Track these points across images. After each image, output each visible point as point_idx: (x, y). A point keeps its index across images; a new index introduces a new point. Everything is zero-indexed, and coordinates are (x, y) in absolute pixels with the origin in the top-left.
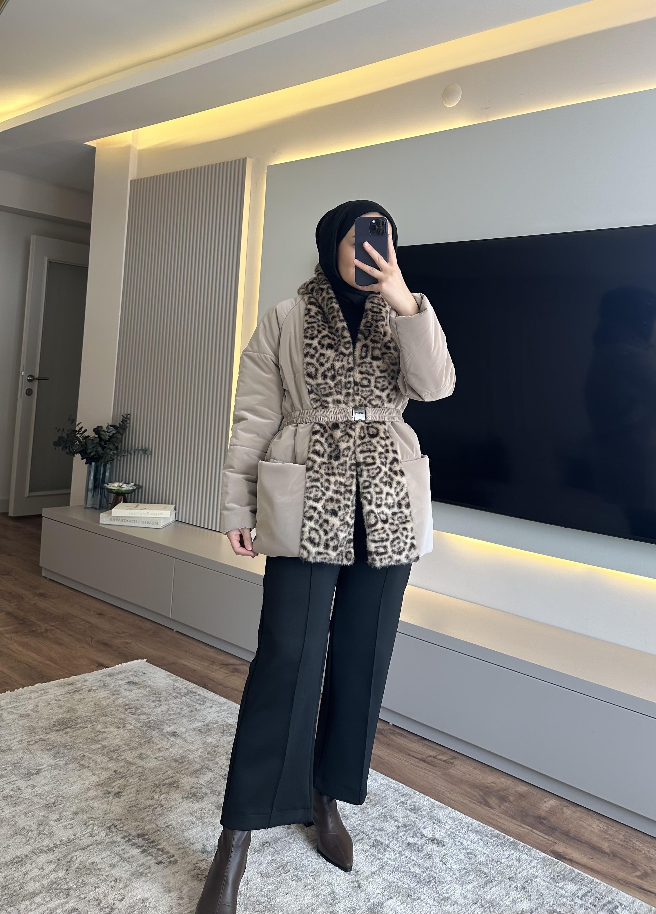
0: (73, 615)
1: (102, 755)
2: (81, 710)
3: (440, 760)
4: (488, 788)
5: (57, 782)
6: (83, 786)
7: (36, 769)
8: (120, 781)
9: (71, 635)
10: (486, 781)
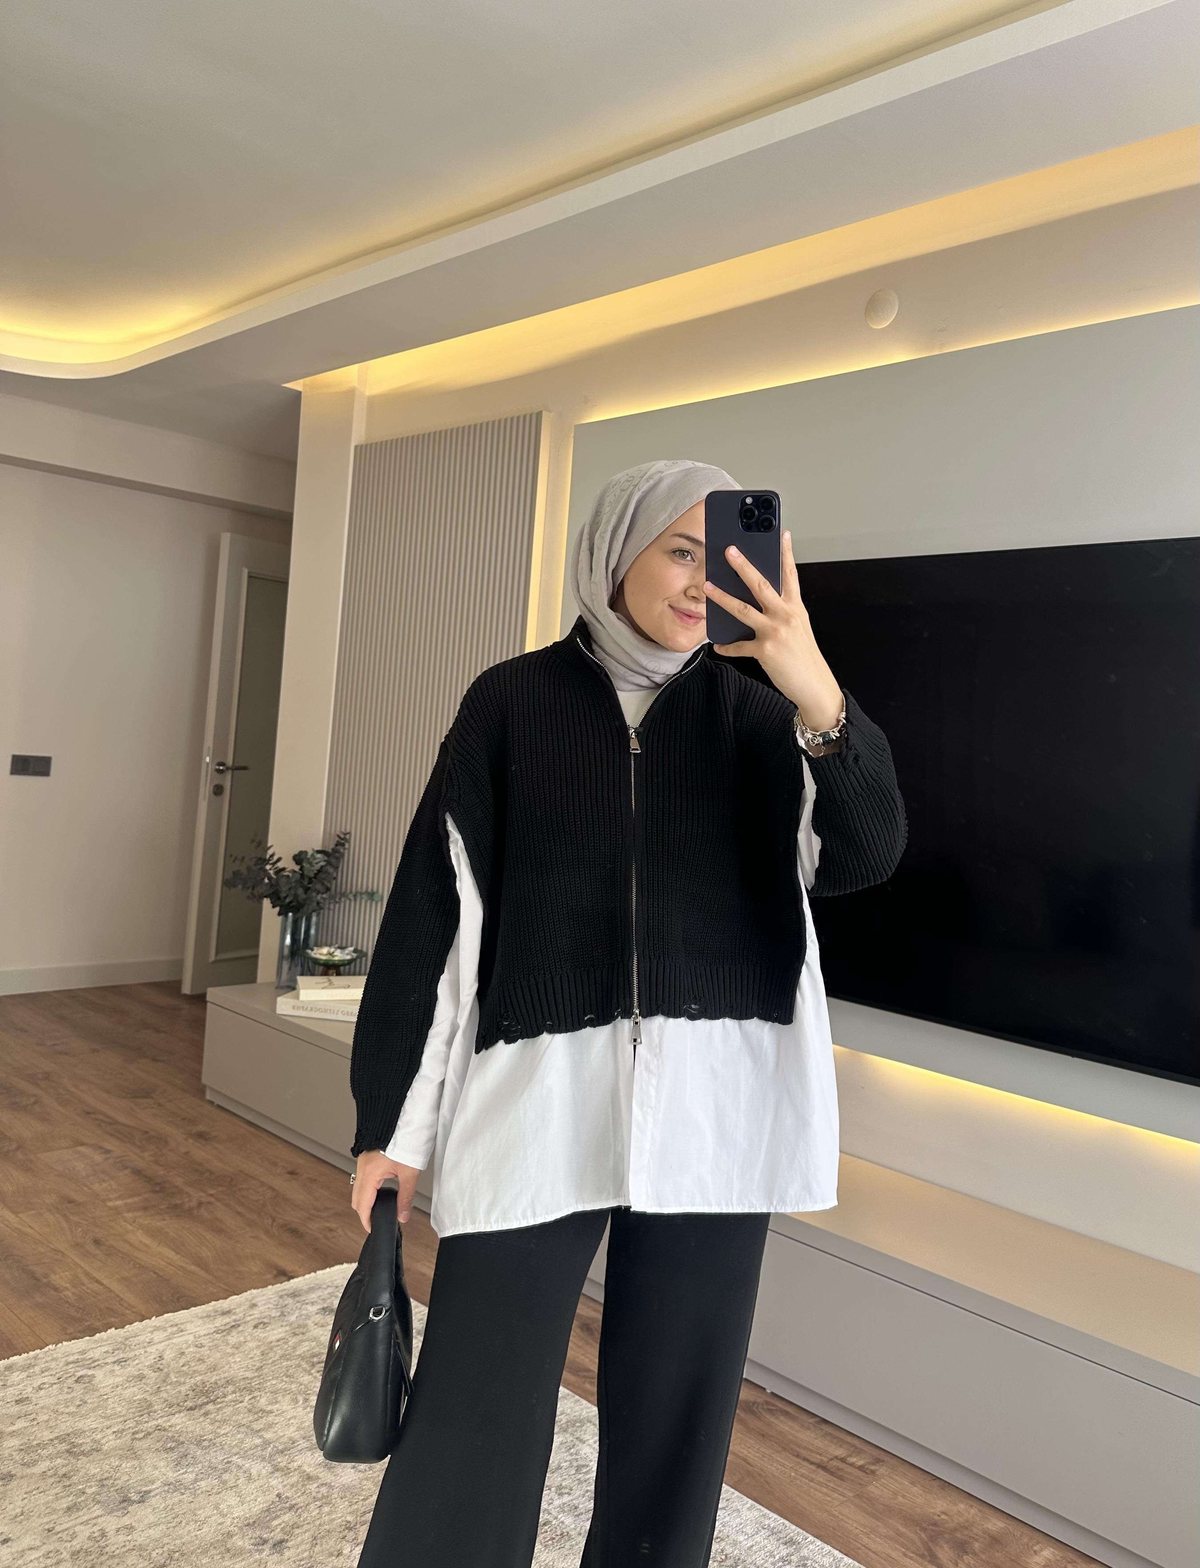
0: (246, 1174)
1: (261, 1461)
2: (236, 1367)
3: (852, 1465)
4: (935, 1524)
5: (174, 1518)
6: (219, 1528)
7: (140, 1493)
8: (286, 1518)
9: (239, 1213)
10: (932, 1511)
